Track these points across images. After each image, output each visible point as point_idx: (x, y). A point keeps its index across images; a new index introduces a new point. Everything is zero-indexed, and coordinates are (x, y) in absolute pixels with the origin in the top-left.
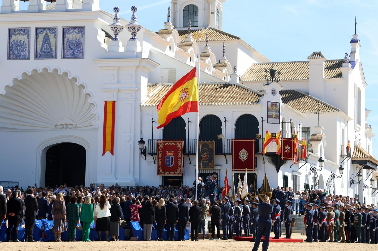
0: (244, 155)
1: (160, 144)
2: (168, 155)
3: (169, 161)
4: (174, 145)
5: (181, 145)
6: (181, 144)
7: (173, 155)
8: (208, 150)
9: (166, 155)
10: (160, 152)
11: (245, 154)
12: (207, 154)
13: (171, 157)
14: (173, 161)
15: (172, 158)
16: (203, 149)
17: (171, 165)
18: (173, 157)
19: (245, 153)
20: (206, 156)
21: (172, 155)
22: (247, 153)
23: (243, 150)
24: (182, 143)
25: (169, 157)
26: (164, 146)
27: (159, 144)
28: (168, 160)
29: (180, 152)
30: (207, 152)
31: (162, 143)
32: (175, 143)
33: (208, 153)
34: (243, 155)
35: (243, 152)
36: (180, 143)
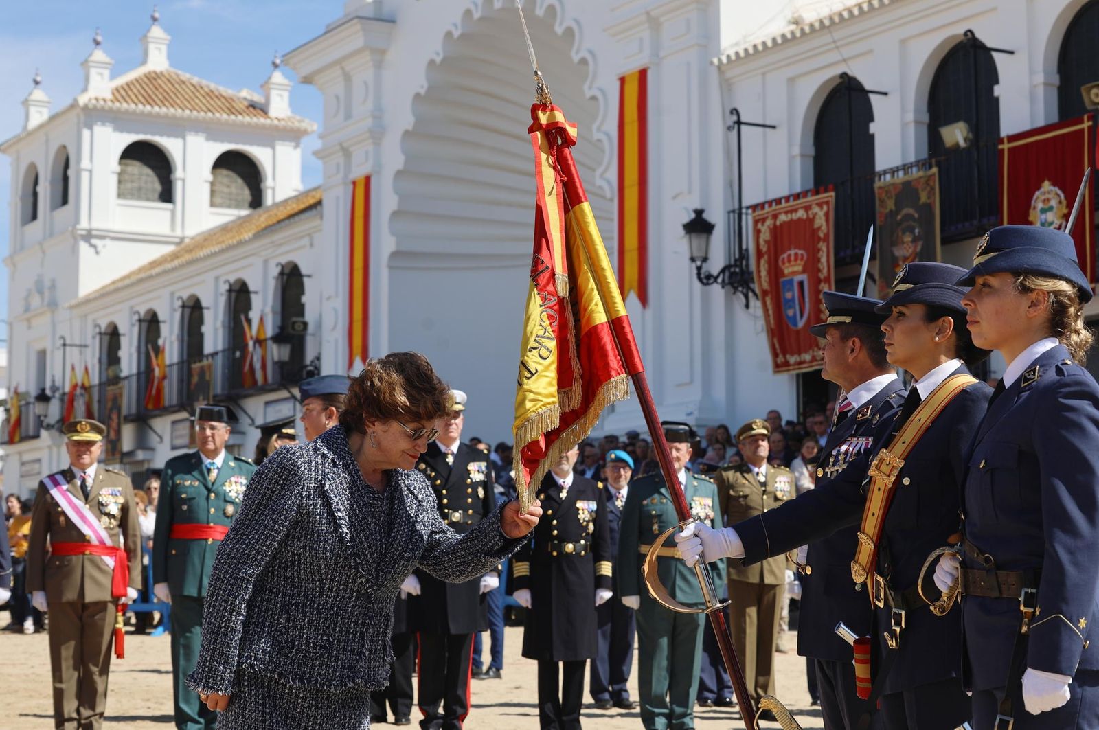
0: (1050, 216)
1: (763, 224)
2: (786, 271)
3: (793, 299)
4: (805, 217)
5: (827, 214)
6: (825, 208)
7: (804, 271)
8: (916, 216)
9: (783, 275)
10: (763, 262)
11: (1051, 209)
12: (915, 240)
13: (797, 278)
14: (807, 300)
15: (801, 284)
16: (899, 217)
17: (802, 316)
18: (804, 277)
19: (1053, 203)
20: (911, 251)
21: (800, 268)
22: (1060, 202)
23: (1046, 185)
24: (827, 203)
25: (791, 282)
26: (775, 230)
27: (760, 225)
28: (788, 295)
29: (824, 249)
30: (912, 230)
31: (767, 218)
32: (807, 208)
33: (917, 231)
34: (1043, 217)
35: (1047, 196)
36: (820, 205)
